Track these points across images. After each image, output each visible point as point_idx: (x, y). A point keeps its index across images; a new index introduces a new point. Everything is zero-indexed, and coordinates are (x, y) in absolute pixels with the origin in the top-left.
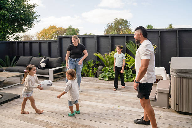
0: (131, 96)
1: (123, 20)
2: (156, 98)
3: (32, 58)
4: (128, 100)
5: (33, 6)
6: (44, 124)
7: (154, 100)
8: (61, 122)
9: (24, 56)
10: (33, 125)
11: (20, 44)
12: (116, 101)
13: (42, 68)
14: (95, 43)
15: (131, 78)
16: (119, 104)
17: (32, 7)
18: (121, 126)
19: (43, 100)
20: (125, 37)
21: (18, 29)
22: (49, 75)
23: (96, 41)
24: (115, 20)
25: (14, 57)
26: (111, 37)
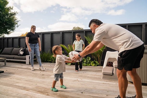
0: (91, 74)
1: (80, 28)
2: (114, 72)
3: (13, 48)
4: (89, 76)
5: (15, 14)
6: (22, 88)
7: (112, 74)
8: (35, 87)
9: (8, 47)
10: (13, 88)
11: (5, 40)
12: (79, 76)
13: (20, 55)
14: (61, 37)
15: (89, 63)
16: (82, 78)
17: (13, 15)
18: (86, 91)
19: (21, 74)
20: (84, 32)
21: (4, 31)
22: (26, 60)
23: (61, 35)
24: (74, 28)
25: (1, 49)
26: (73, 32)
